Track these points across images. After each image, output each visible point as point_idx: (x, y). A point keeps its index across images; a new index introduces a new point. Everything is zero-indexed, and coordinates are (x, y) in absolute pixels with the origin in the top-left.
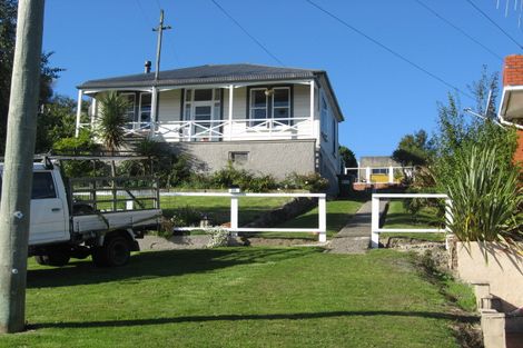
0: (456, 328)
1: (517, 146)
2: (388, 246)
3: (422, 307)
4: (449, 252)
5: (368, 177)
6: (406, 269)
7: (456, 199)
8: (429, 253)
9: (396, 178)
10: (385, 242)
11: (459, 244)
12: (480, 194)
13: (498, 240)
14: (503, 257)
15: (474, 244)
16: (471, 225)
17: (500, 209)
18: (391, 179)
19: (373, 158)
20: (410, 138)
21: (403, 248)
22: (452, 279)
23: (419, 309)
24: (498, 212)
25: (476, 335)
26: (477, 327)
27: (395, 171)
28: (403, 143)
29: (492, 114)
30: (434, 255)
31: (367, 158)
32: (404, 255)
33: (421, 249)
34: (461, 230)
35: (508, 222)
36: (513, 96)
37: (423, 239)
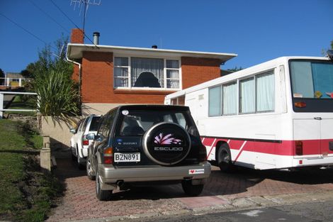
0: (27, 157)
1: (73, 72)
2: (8, 118)
3: (12, 148)
4: (38, 121)
5: (8, 83)
6: (12, 129)
7: (43, 96)
8: (28, 121)
9: (22, 84)
10: (6, 116)
11: (42, 117)
12: (53, 94)
13: (61, 116)
14: (63, 124)
15: (50, 118)
16: (49, 108)
17: (63, 100)
18: (20, 85)
19: (13, 74)
20: (32, 64)
21: (15, 119)
22: (38, 134)
23: (10, 149)
24: (62, 102)
25: (37, 160)
26: (38, 156)
27: (22, 80)
28: (29, 67)
29: (63, 56)
30: (30, 122)
31: (10, 73)
32: (14, 122)
33: (24, 120)
34: (44, 111)
35: (66, 107)
36: (72, 48)
37: (26, 114)
